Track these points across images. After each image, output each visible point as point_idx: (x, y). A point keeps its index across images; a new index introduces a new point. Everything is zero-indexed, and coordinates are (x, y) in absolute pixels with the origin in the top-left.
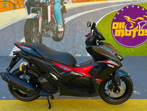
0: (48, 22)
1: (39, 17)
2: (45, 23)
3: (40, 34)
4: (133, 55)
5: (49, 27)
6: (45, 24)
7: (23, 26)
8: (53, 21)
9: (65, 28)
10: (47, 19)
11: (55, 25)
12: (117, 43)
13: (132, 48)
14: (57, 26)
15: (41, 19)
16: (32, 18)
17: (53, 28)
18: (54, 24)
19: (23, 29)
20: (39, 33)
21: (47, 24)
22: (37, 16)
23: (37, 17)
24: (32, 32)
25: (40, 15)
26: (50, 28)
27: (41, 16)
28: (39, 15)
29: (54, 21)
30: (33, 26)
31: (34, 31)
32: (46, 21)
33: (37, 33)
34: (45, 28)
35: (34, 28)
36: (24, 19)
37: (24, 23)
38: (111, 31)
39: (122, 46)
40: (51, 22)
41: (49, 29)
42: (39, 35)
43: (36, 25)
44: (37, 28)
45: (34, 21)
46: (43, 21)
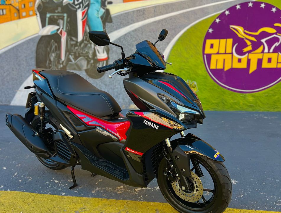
0: (77, 42)
1: (61, 31)
2: (73, 43)
3: (64, 64)
4: (250, 109)
5: (79, 50)
6: (72, 45)
7: (34, 49)
8: (86, 40)
9: (110, 52)
10: (76, 36)
11: (91, 47)
12: (216, 84)
13: (247, 94)
14: (94, 49)
15: (64, 35)
16: (49, 34)
17: (88, 53)
18: (89, 45)
19: (34, 55)
20: (61, 62)
21: (76, 45)
22: (58, 30)
23: (59, 32)
24: (50, 60)
25: (63, 28)
26: (82, 53)
27: (65, 29)
28: (61, 27)
30: (51, 49)
31: (52, 59)
32: (74, 39)
33: (59, 62)
34: (72, 54)
35: (53, 52)
36: (36, 37)
37: (36, 44)
40: (82, 41)
41: (79, 54)
42: (61, 66)
43: (56, 47)
44: (58, 52)
45: (53, 41)
46: (69, 39)
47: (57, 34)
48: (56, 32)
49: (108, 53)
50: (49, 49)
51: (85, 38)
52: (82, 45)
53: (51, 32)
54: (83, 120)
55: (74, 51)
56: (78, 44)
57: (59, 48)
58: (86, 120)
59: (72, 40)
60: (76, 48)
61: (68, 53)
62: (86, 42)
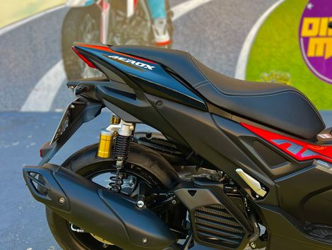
0: (125, 18)
1: (101, 4)
2: (119, 19)
5: (128, 30)
6: (118, 23)
7: (59, 27)
8: (139, 15)
9: (175, 33)
10: (125, 9)
11: (146, 25)
14: (151, 28)
15: (106, 7)
16: (83, 5)
17: (141, 33)
18: (144, 23)
19: (58, 36)
21: (124, 22)
23: (97, 3)
26: (133, 34)
29: (144, 13)
30: (85, 28)
31: (87, 41)
32: (121, 13)
34: (118, 35)
35: (89, 32)
36: (61, 10)
37: (61, 20)
38: (297, 42)
39: (325, 83)
40: (134, 17)
41: (128, 35)
43: (93, 24)
44: (97, 32)
45: (88, 15)
46: (114, 14)
47: (94, 5)
48: (93, 3)
49: (171, 35)
50: (82, 28)
51: (137, 13)
52: (133, 23)
53: (87, 3)
54: (289, 149)
55: (121, 31)
56: (128, 21)
57: (98, 26)
58: (294, 149)
59: (117, 14)
60: (125, 26)
61: (111, 34)
62: (139, 18)
